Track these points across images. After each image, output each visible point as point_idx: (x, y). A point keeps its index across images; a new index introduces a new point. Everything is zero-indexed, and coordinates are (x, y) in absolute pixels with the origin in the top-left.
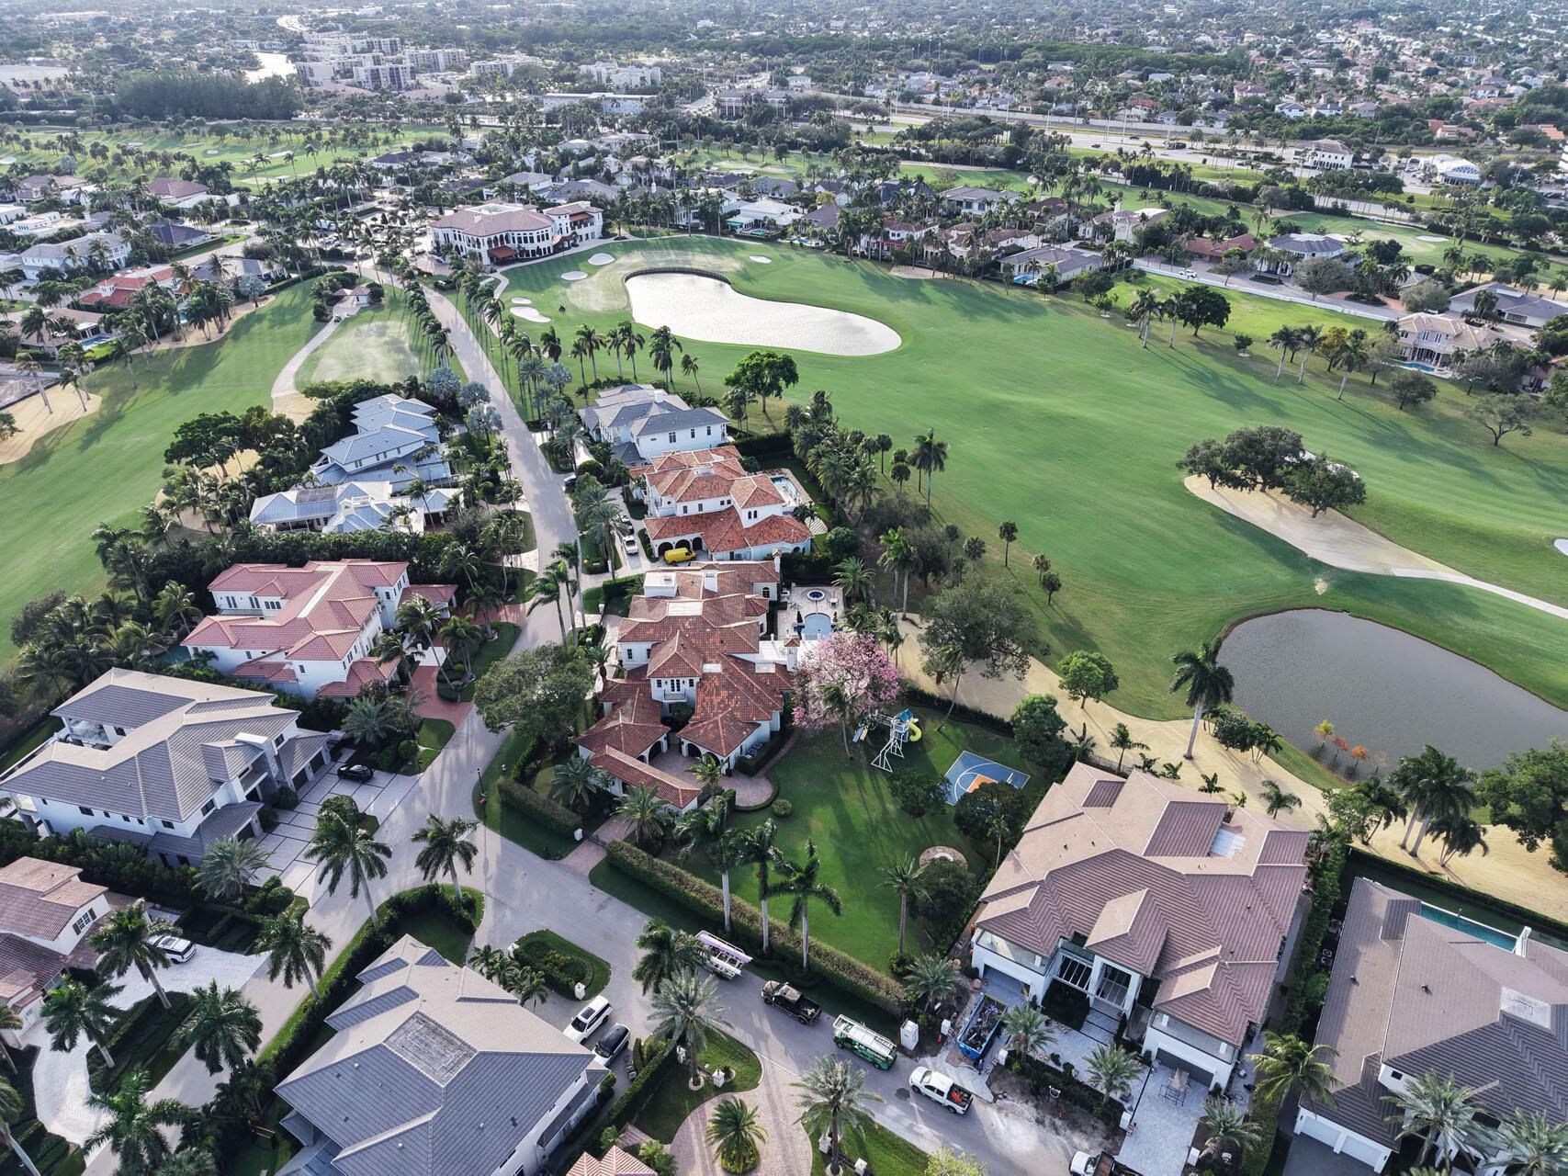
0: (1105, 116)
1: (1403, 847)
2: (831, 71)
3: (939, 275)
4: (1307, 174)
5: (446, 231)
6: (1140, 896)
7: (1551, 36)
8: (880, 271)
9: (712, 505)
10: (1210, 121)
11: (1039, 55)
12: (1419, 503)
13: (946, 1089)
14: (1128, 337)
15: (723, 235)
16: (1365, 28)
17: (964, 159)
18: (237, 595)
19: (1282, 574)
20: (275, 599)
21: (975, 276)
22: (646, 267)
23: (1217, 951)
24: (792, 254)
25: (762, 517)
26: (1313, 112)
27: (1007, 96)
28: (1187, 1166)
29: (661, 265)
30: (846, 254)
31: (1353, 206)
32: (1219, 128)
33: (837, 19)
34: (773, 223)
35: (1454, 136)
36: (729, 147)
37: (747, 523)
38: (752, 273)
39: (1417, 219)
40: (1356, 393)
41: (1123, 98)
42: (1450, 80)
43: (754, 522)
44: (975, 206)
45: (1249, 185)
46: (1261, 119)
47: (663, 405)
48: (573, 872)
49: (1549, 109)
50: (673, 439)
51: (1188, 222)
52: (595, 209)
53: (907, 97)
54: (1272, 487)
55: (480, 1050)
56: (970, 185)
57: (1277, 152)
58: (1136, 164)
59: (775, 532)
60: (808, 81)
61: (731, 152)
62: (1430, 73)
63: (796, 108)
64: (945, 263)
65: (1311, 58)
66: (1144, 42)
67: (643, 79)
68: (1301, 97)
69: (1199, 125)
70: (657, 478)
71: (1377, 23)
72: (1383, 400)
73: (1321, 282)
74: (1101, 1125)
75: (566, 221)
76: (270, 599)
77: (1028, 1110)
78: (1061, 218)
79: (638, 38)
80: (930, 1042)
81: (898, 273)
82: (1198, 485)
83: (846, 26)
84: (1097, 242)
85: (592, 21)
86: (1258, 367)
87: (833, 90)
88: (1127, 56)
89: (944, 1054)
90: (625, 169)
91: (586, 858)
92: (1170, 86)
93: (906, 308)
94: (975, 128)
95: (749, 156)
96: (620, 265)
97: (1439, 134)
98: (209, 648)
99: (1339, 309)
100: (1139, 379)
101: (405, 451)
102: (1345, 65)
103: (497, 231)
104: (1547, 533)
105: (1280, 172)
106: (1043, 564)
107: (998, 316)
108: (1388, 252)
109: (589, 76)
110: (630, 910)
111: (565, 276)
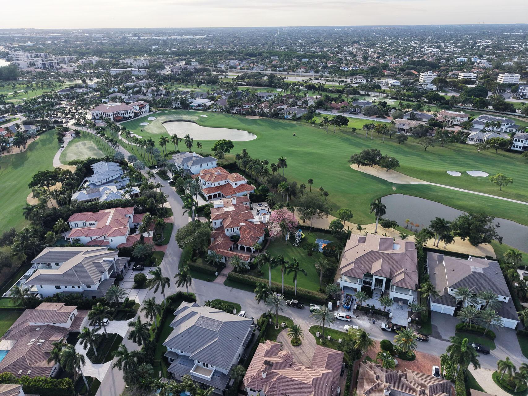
0: (294, 72)
1: (434, 245)
2: (204, 60)
3: (261, 118)
4: (355, 86)
5: (97, 112)
6: (381, 260)
7: (406, 47)
8: (242, 117)
9: (222, 183)
10: (324, 72)
11: (268, 55)
12: (412, 166)
13: (345, 316)
14: (321, 130)
15: (190, 109)
16: (357, 46)
17: (256, 85)
18: (78, 222)
19: (384, 187)
20: (93, 222)
21: (271, 117)
22: (167, 120)
23: (403, 270)
24: (213, 114)
26: (351, 69)
27: (262, 66)
28: (408, 323)
29: (172, 119)
30: (231, 113)
31: (370, 93)
32: (326, 74)
33: (199, 45)
34: (205, 105)
35: (390, 74)
36: (181, 84)
37: (234, 187)
38: (203, 120)
39: (388, 96)
40: (386, 140)
41: (297, 66)
42: (384, 59)
43: (237, 186)
44: (265, 98)
45: (341, 89)
46: (336, 71)
47: (196, 157)
48: (218, 283)
49: (412, 66)
50: (201, 166)
51: (329, 99)
52: (146, 103)
53: (231, 67)
54: (375, 165)
55: (223, 321)
56: (261, 92)
57: (345, 80)
58: (308, 84)
59: (244, 189)
60: (198, 64)
61: (181, 85)
62: (378, 58)
63: (198, 71)
64: (262, 114)
65: (344, 54)
66: (296, 51)
67: (143, 64)
68: (347, 65)
69: (320, 73)
70: (203, 177)
71: (360, 44)
72: (394, 142)
73: (369, 112)
74: (385, 318)
75: (138, 107)
76: (91, 222)
77: (366, 318)
78: (292, 100)
79: (134, 51)
80: (335, 307)
81: (247, 117)
82: (354, 166)
83: (202, 47)
84: (304, 106)
85: (115, 46)
86: (358, 136)
87: (207, 66)
88: (294, 54)
89: (340, 310)
90: (149, 91)
91: (221, 280)
92: (309, 62)
93: (254, 127)
94: (257, 76)
95: (187, 86)
96: (159, 120)
97: (386, 73)
98: (78, 238)
99: (375, 120)
100: (327, 142)
101: (114, 177)
102: (355, 56)
103: (116, 111)
104: (444, 170)
105: (348, 86)
106: (322, 189)
107: (283, 128)
108: (384, 104)
109: (123, 63)
110: (240, 290)
111: (141, 124)
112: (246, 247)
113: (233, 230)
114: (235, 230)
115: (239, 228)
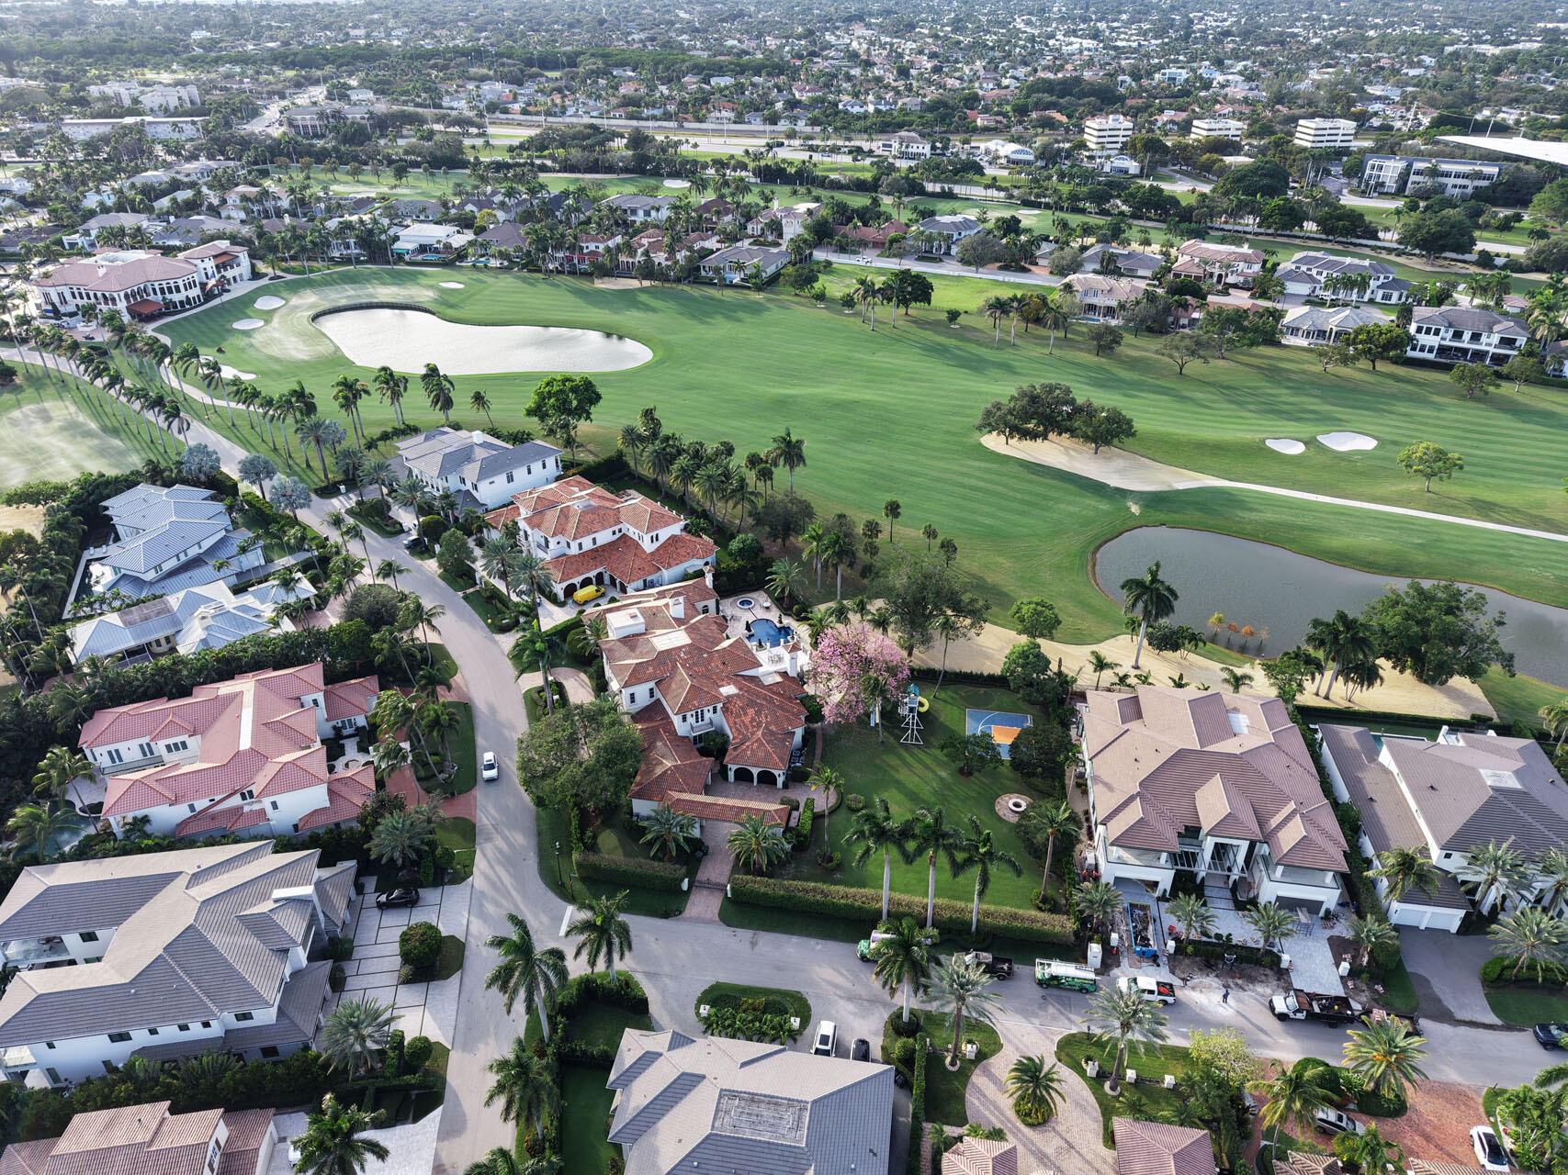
0: (700, 120)
1: (1317, 694)
2: (389, 83)
3: (646, 283)
4: (903, 164)
5: (60, 289)
6: (1217, 781)
7: (1003, 35)
8: (584, 284)
9: (605, 537)
10: (794, 120)
11: (600, 63)
12: (1162, 429)
13: (1154, 987)
14: (848, 320)
15: (395, 263)
16: (859, 30)
17: (594, 168)
18: (122, 747)
19: (1104, 506)
20: (178, 739)
21: (678, 280)
22: (326, 305)
23: (1292, 806)
24: (481, 276)
25: (663, 539)
26: (871, 108)
27: (591, 103)
28: (1342, 977)
29: (343, 302)
30: (540, 271)
31: (957, 189)
32: (801, 126)
33: (355, 27)
34: (448, 247)
35: (992, 124)
36: (335, 169)
37: (648, 547)
38: (453, 300)
39: (1011, 197)
40: (1060, 347)
41: (704, 100)
42: (957, 74)
43: (657, 545)
44: (641, 213)
45: (868, 176)
46: (829, 117)
47: (485, 445)
48: (699, 920)
49: (1047, 98)
50: (510, 479)
51: (845, 215)
52: (238, 248)
53: (492, 108)
54: (1060, 434)
55: (810, 1099)
56: (618, 192)
57: (866, 146)
58: (763, 163)
59: (682, 551)
60: (370, 95)
61: (337, 175)
62: (937, 70)
63: (383, 124)
64: (648, 271)
65: (832, 58)
66: (684, 50)
67: (180, 98)
68: (856, 95)
69: (783, 125)
70: (535, 520)
71: (868, 26)
72: (1081, 350)
73: (976, 257)
74: (1268, 972)
75: (210, 265)
76: (171, 741)
77: (1212, 981)
78: (728, 218)
79: (132, 52)
80: (1111, 958)
81: (601, 284)
82: (994, 442)
83: (368, 36)
84: (770, 238)
85: (54, 34)
86: (966, 334)
87: (405, 103)
88: (684, 61)
89: (1125, 962)
90: (230, 202)
91: (704, 905)
92: (740, 89)
93: (630, 318)
94: (587, 137)
95: (361, 178)
96: (296, 307)
97: (979, 122)
98: (140, 813)
99: (1001, 278)
100: (885, 359)
101: (206, 545)
102: (868, 64)
103: (134, 282)
104: (1258, 436)
105: (885, 168)
106: (931, 533)
107: (728, 318)
108: (1011, 226)
109: (105, 98)
110: (783, 938)
111: (237, 325)
112: (755, 771)
113: (699, 717)
114: (708, 716)
115: (720, 706)
